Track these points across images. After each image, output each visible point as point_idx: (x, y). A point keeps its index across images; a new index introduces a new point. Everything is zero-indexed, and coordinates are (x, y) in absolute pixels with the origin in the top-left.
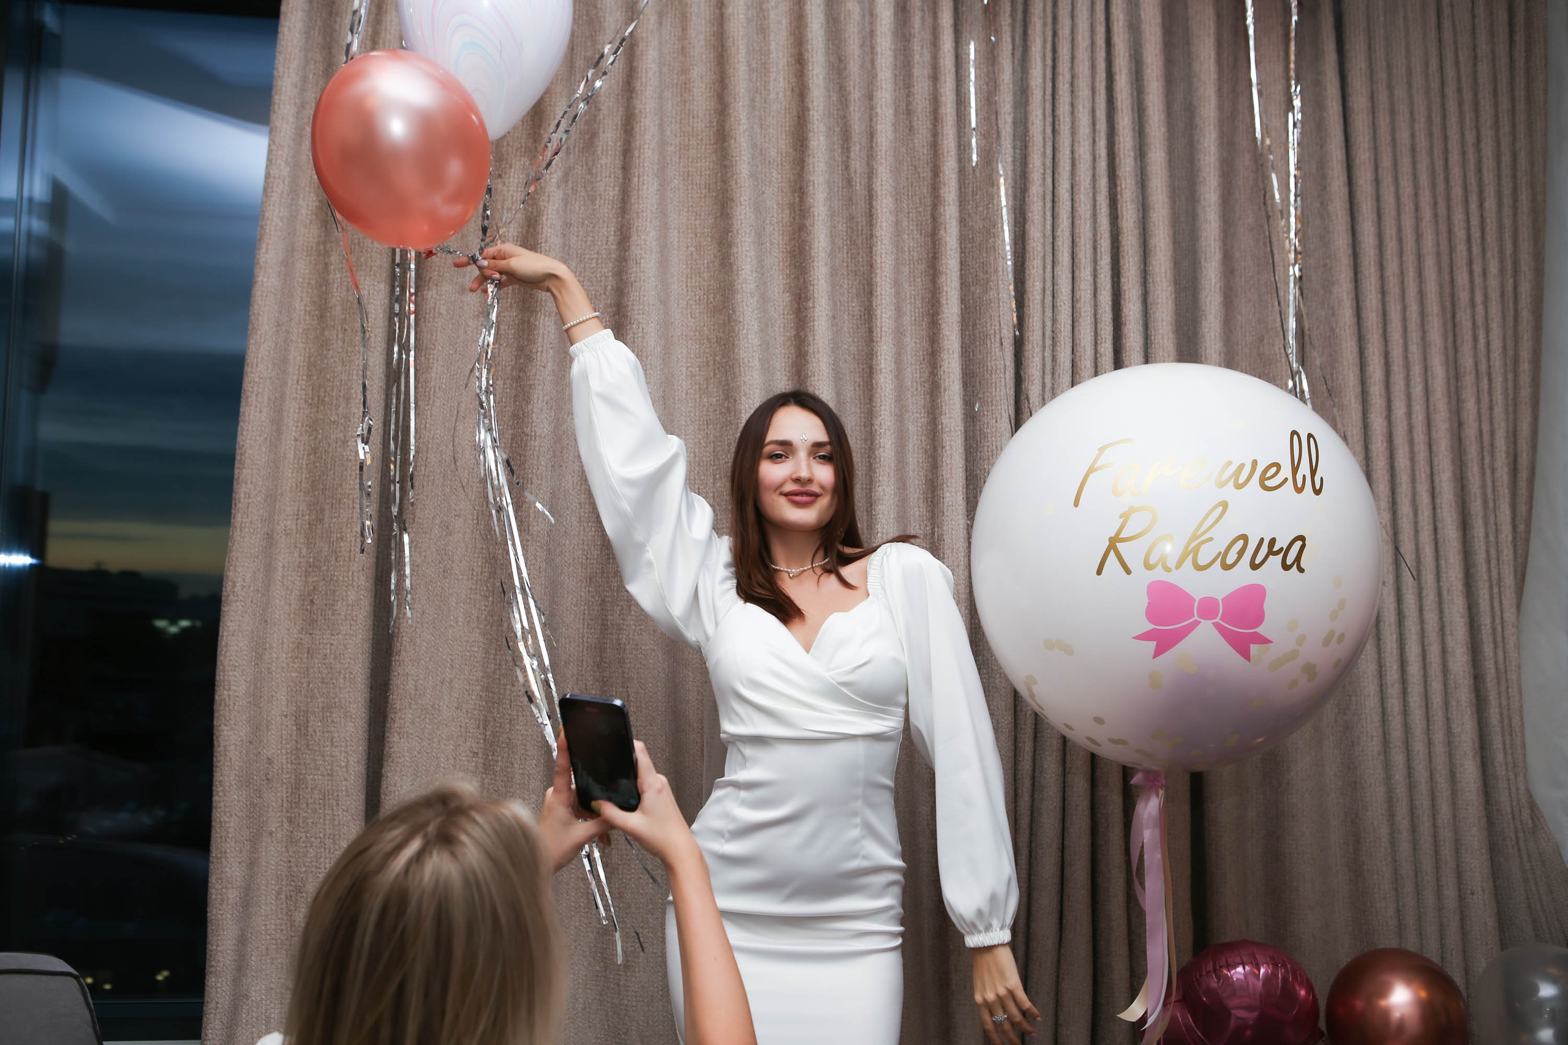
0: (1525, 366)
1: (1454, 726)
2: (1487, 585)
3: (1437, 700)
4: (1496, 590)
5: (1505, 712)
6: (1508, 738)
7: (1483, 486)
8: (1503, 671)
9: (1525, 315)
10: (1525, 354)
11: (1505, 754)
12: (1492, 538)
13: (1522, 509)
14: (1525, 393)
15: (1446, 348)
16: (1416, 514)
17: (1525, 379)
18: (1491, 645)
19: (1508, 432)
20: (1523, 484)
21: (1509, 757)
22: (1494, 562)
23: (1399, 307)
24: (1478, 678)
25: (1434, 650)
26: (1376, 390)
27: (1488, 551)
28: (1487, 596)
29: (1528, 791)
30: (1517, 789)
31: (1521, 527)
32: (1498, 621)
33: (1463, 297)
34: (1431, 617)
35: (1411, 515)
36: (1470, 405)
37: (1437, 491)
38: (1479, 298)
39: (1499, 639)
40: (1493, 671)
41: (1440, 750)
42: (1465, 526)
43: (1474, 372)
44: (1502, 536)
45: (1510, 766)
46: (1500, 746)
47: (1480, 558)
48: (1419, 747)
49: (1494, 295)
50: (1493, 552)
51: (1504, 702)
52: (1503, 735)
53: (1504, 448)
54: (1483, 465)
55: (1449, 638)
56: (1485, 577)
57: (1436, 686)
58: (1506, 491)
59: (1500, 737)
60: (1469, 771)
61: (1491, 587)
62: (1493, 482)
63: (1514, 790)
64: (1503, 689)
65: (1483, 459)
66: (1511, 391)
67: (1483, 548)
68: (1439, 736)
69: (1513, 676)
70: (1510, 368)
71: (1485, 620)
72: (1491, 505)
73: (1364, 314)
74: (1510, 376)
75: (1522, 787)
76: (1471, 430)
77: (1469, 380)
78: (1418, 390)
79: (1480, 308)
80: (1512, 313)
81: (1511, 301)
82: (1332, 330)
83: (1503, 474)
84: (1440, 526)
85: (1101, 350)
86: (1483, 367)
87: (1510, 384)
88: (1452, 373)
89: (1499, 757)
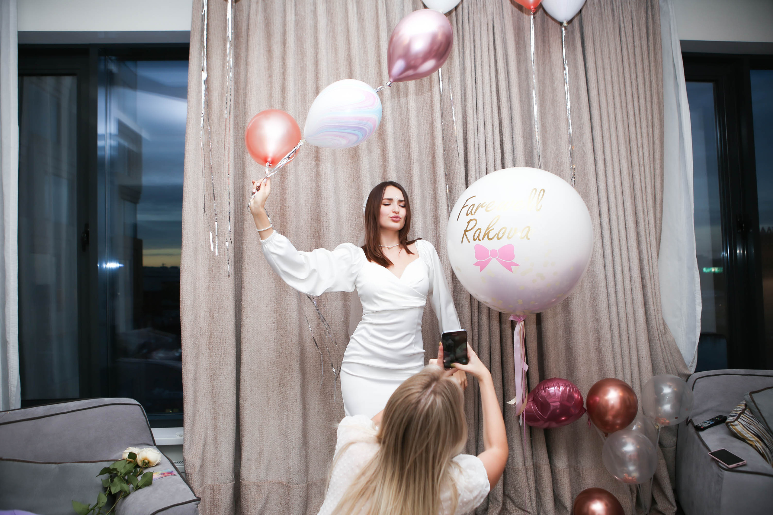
0: (658, 162)
1: (634, 297)
2: (645, 244)
3: (628, 287)
4: (649, 245)
5: (654, 291)
6: (655, 300)
7: (643, 207)
8: (652, 275)
9: (657, 142)
10: (657, 156)
11: (654, 306)
12: (647, 226)
13: (658, 215)
14: (658, 171)
15: (627, 156)
16: (618, 219)
17: (658, 166)
18: (648, 266)
19: (651, 186)
20: (658, 205)
21: (655, 307)
22: (648, 235)
23: (609, 141)
24: (643, 279)
25: (626, 269)
26: (601, 173)
27: (645, 231)
28: (645, 248)
29: (663, 319)
30: (659, 318)
31: (658, 222)
32: (650, 257)
33: (633, 136)
34: (625, 256)
35: (616, 219)
36: (637, 177)
37: (625, 210)
38: (639, 136)
39: (651, 264)
40: (649, 275)
41: (629, 305)
42: (637, 222)
43: (638, 164)
44: (651, 226)
45: (656, 310)
46: (652, 303)
47: (642, 234)
48: (621, 305)
49: (645, 135)
50: (647, 232)
51: (653, 287)
52: (653, 299)
53: (650, 192)
54: (643, 199)
55: (632, 264)
56: (644, 240)
57: (627, 282)
58: (652, 208)
59: (652, 300)
60: (640, 312)
61: (647, 244)
62: (647, 205)
63: (657, 319)
64: (652, 282)
65: (642, 197)
66: (652, 171)
67: (644, 230)
68: (629, 300)
69: (656, 277)
70: (652, 162)
71: (645, 257)
72: (646, 214)
73: (595, 145)
74: (652, 165)
75: (660, 318)
76: (638, 186)
77: (636, 168)
78: (617, 172)
79: (640, 141)
80: (652, 142)
81: (651, 137)
82: (584, 151)
83: (650, 202)
84: (627, 222)
85: (497, 163)
86: (641, 162)
87: (652, 168)
88: (630, 165)
89: (652, 307)
